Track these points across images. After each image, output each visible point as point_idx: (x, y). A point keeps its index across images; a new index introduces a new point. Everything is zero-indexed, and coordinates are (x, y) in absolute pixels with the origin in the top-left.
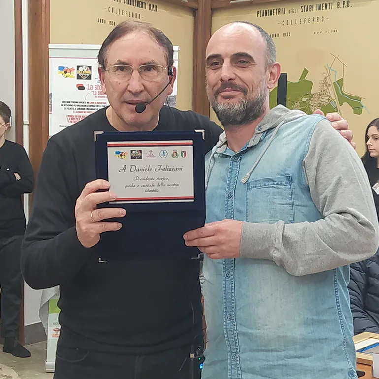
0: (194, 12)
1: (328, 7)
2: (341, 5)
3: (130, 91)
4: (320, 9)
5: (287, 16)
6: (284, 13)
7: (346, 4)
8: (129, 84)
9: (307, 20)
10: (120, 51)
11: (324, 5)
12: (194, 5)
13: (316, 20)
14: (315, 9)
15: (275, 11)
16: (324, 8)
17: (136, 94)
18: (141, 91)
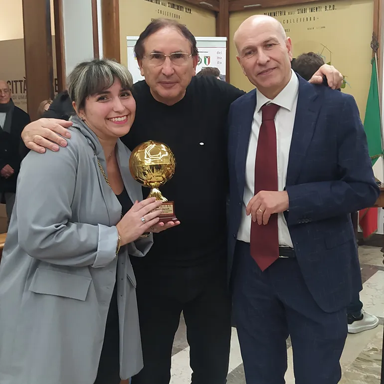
0: (216, 14)
1: (318, 10)
2: (328, 8)
3: (164, 74)
4: (312, 11)
5: (287, 17)
6: (285, 14)
7: (332, 8)
8: (162, 68)
9: (302, 20)
10: (155, 43)
11: (315, 8)
12: (216, 9)
13: (309, 19)
14: (308, 11)
15: (278, 13)
16: (315, 10)
17: (168, 77)
18: (172, 74)
